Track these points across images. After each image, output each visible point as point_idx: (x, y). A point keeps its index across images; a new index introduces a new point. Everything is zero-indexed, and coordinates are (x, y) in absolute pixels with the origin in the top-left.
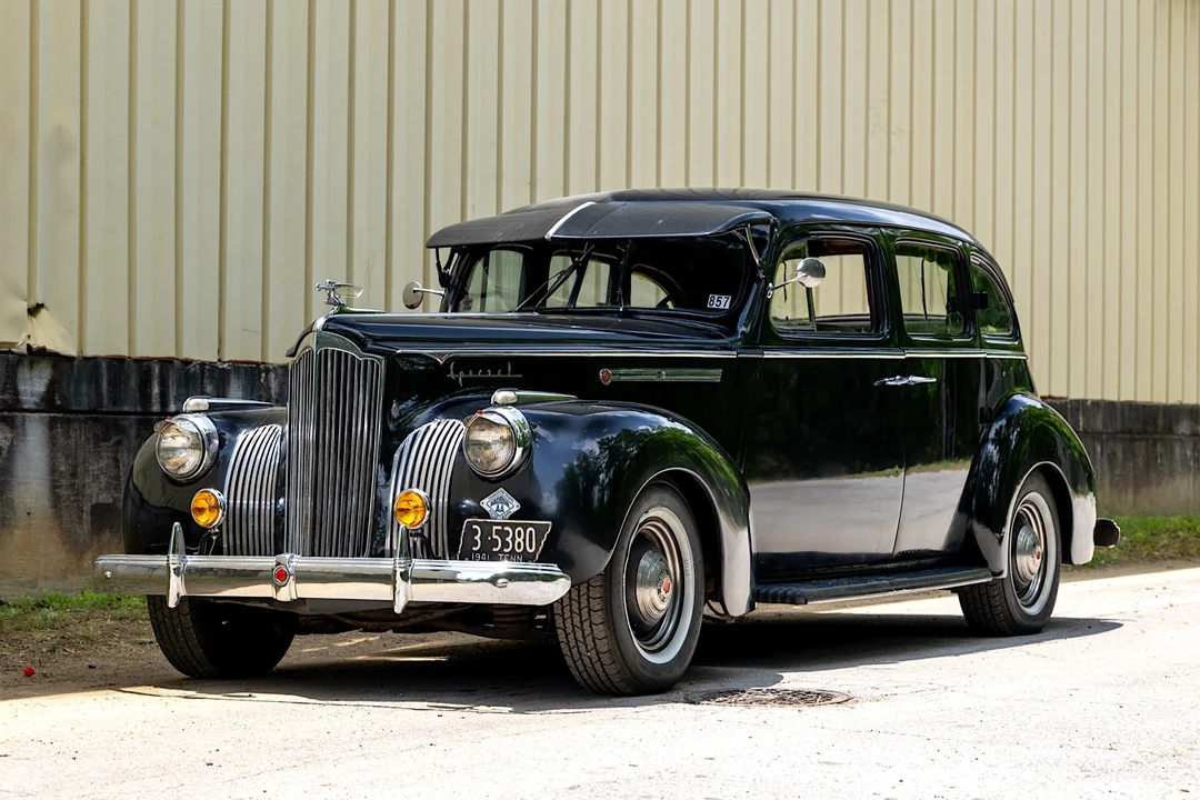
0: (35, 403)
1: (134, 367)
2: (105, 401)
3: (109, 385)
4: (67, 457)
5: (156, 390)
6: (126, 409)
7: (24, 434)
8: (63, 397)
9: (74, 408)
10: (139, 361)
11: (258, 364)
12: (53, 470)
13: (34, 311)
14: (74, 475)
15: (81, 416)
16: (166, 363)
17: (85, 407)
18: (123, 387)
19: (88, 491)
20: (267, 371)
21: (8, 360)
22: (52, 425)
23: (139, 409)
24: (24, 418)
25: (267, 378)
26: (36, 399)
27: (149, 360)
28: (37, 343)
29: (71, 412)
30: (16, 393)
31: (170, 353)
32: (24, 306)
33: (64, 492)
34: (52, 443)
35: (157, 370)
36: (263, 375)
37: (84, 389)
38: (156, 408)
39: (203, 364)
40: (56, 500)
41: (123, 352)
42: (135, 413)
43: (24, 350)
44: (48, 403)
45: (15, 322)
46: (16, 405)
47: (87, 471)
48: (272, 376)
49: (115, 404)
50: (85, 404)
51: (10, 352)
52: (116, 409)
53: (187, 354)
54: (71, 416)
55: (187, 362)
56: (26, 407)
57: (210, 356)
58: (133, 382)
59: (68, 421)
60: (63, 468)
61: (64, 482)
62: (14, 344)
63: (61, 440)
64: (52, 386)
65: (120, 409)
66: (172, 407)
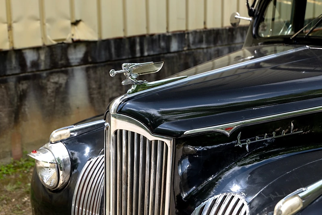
0: (78, 63)
1: (127, 41)
2: (114, 56)
3: (115, 48)
4: (96, 82)
5: (138, 48)
6: (124, 57)
7: (73, 76)
8: (92, 58)
9: (98, 61)
10: (130, 38)
11: (184, 31)
12: (89, 88)
13: (76, 23)
14: (100, 88)
15: (102, 64)
16: (142, 37)
17: (104, 60)
18: (122, 49)
19: (107, 93)
20: (188, 33)
21: (62, 46)
22: (87, 70)
23: (130, 57)
24: (73, 70)
25: (188, 37)
26: (79, 61)
27: (134, 37)
28: (76, 38)
29: (97, 63)
30: (68, 60)
31: (143, 32)
32: (69, 22)
33: (95, 96)
34: (88, 77)
35: (138, 40)
36: (186, 35)
37: (103, 53)
38: (138, 55)
39: (159, 35)
40: (91, 99)
41: (121, 35)
43: (70, 41)
44: (84, 61)
45: (65, 30)
46: (68, 64)
47: (106, 85)
48: (190, 35)
50: (103, 58)
51: (63, 43)
52: (119, 58)
53: (151, 32)
54: (97, 65)
55: (152, 35)
56: (73, 64)
57: (163, 31)
58: (127, 46)
59: (95, 68)
60: (94, 86)
61: (95, 92)
62: (65, 40)
63: (92, 75)
64: (86, 55)
65: (121, 58)
66: (146, 54)
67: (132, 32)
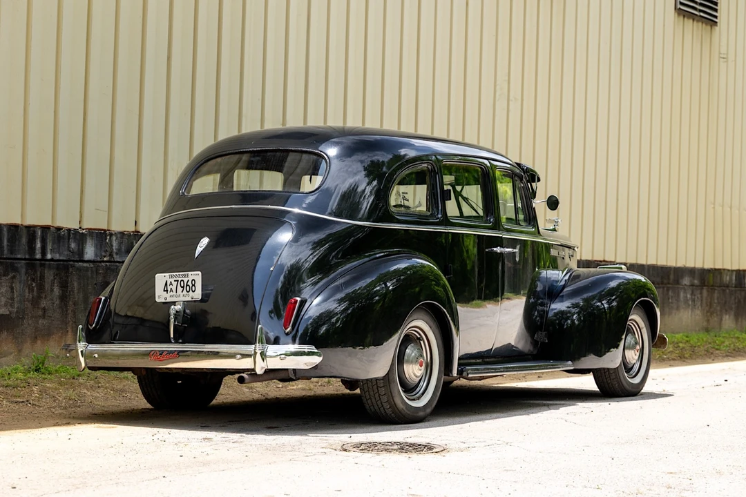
1: (25, 231)
2: (6, 252)
3: (8, 241)
5: (39, 245)
6: (19, 256)
10: (28, 227)
11: (105, 231)
16: (45, 229)
18: (17, 243)
20: (111, 235)
23: (27, 257)
25: (110, 239)
27: (35, 227)
31: (48, 222)
35: (39, 233)
36: (108, 237)
38: (38, 256)
39: (69, 230)
41: (18, 221)
42: (25, 259)
48: (114, 238)
49: (12, 253)
52: (12, 256)
53: (58, 224)
55: (59, 229)
57: (74, 225)
58: (24, 240)
65: (15, 257)
66: (49, 256)
67: (33, 219)
